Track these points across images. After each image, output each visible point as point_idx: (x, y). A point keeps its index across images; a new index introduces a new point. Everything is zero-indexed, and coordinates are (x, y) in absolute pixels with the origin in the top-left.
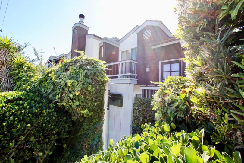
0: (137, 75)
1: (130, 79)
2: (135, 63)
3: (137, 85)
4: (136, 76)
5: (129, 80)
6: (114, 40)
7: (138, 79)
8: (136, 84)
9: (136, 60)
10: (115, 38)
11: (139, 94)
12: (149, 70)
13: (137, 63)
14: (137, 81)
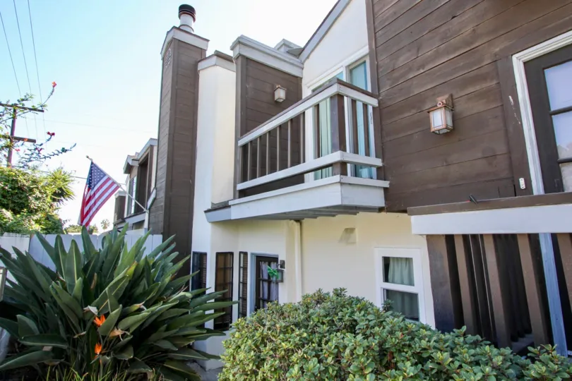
0: (379, 162)
1: (342, 184)
2: (365, 106)
3: (383, 214)
4: (379, 169)
5: (338, 187)
6: (283, 49)
7: (386, 184)
8: (381, 210)
9: (369, 90)
10: (285, 44)
11: (398, 259)
12: (450, 123)
13: (374, 102)
14: (385, 189)
